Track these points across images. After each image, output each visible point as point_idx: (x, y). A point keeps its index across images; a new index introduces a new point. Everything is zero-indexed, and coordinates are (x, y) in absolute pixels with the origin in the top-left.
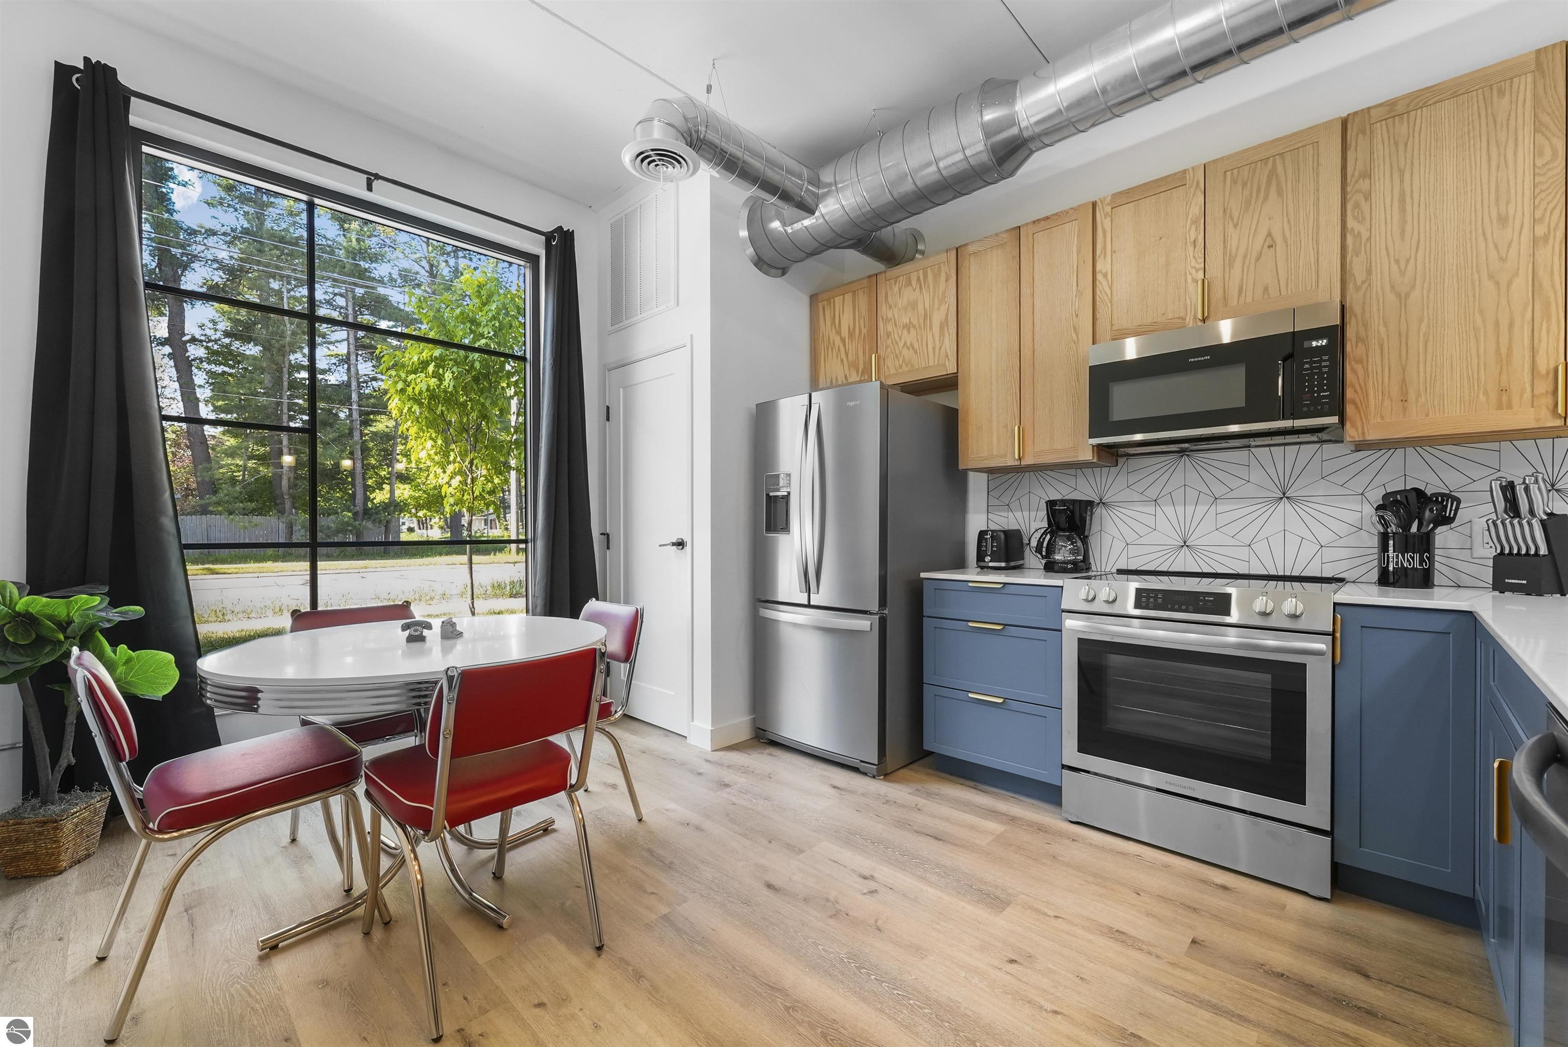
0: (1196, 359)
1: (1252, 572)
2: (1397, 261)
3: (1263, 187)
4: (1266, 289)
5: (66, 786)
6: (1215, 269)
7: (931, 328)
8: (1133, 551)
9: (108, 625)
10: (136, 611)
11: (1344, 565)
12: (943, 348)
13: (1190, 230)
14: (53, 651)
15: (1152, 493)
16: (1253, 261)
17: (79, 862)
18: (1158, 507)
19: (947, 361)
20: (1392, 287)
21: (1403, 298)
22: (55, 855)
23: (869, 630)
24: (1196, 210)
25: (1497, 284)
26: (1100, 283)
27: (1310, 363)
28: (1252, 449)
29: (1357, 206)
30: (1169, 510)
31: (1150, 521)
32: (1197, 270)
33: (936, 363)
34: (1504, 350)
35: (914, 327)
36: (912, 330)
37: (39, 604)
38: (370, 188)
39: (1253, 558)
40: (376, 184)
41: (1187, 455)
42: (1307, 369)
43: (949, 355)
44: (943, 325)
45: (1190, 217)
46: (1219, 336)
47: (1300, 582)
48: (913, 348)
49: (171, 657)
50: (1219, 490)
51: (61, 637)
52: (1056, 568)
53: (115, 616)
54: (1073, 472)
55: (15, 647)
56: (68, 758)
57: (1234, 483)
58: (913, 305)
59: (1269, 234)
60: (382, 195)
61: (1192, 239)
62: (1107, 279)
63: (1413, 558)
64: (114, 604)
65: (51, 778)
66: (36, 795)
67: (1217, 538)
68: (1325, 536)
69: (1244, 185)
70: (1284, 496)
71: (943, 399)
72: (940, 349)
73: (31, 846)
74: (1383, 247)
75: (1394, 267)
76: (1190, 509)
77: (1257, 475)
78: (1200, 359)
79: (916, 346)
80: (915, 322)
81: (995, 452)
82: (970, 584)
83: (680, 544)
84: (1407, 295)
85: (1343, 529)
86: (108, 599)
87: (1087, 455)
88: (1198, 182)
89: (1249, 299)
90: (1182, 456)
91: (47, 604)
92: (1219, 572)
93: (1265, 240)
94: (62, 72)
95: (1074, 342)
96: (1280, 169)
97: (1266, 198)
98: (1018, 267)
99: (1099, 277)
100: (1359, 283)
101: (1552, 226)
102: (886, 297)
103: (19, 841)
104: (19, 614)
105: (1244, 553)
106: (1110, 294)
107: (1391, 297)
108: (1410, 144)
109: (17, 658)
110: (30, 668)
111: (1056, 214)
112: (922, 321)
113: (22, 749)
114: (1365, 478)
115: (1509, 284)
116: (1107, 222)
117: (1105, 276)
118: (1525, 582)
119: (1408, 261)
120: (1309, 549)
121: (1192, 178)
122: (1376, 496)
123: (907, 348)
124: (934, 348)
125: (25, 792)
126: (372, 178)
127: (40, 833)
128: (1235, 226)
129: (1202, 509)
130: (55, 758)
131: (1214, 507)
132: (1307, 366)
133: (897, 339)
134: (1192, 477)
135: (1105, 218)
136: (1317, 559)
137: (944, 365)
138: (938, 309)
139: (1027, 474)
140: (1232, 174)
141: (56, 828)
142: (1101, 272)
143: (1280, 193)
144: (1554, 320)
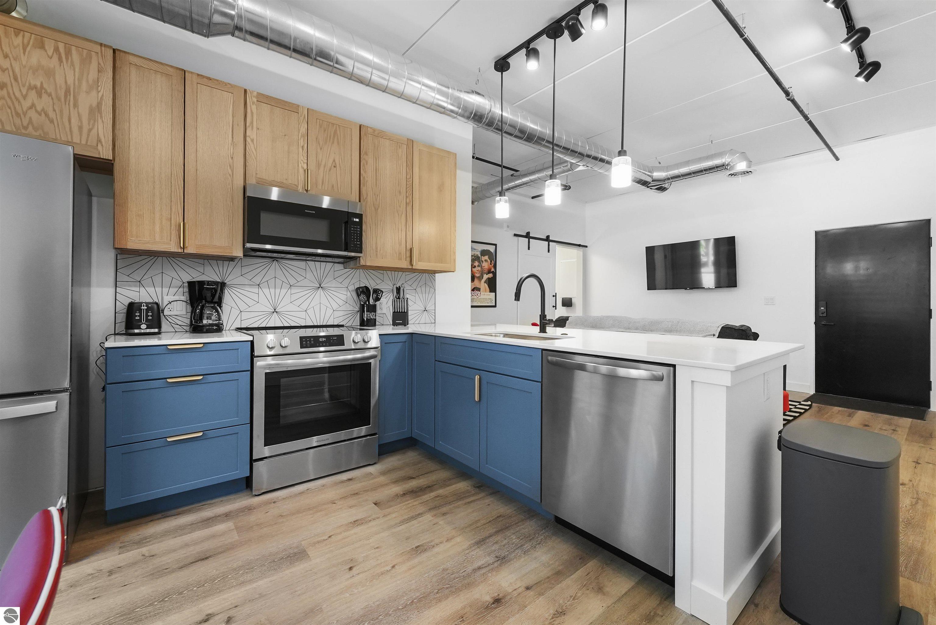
0: (308, 211)
1: (307, 324)
2: (375, 194)
3: (332, 137)
4: (333, 186)
6: (312, 166)
7: (76, 105)
8: (244, 315)
11: (341, 319)
12: (94, 132)
13: (300, 139)
15: (257, 280)
16: (328, 170)
18: (260, 289)
19: (99, 145)
20: (373, 204)
21: (376, 209)
23: (54, 410)
24: (303, 129)
25: (398, 215)
26: (249, 144)
27: (354, 228)
28: (307, 262)
29: (364, 165)
30: (266, 291)
31: (255, 297)
32: (304, 163)
33: (84, 142)
35: (50, 95)
39: (308, 318)
41: (276, 260)
42: (352, 230)
43: (103, 140)
44: (94, 111)
45: (301, 132)
46: (322, 203)
47: (326, 328)
48: (47, 115)
50: (292, 281)
52: (205, 330)
54: (201, 261)
57: (300, 278)
58: (48, 72)
59: (334, 161)
61: (302, 145)
62: (253, 143)
67: (291, 307)
68: (335, 306)
69: (325, 131)
70: (320, 287)
72: (90, 130)
74: (371, 187)
75: (374, 197)
76: (278, 291)
77: (309, 275)
78: (310, 212)
79: (52, 115)
80: (49, 90)
81: (158, 239)
82: (169, 347)
84: (378, 209)
85: (341, 303)
88: (305, 115)
89: (326, 189)
90: (274, 260)
92: (292, 325)
93: (333, 163)
95: (230, 175)
96: (338, 132)
97: (333, 143)
98: (183, 100)
99: (248, 139)
100: (364, 198)
101: (410, 200)
105: (303, 315)
106: (255, 154)
108: (378, 149)
111: (217, 80)
112: (62, 94)
114: (347, 281)
115: (401, 216)
116: (254, 107)
117: (252, 141)
118: (401, 322)
119: (378, 195)
120: (330, 311)
121: (302, 111)
122: (352, 288)
123: (37, 111)
124: (80, 128)
128: (321, 149)
129: (284, 291)
131: (290, 290)
132: (352, 229)
133: (18, 94)
134: (279, 273)
135: (253, 105)
136: (332, 317)
137: (96, 148)
138: (87, 92)
139: (160, 258)
140: (320, 122)
142: (249, 137)
143: (338, 143)
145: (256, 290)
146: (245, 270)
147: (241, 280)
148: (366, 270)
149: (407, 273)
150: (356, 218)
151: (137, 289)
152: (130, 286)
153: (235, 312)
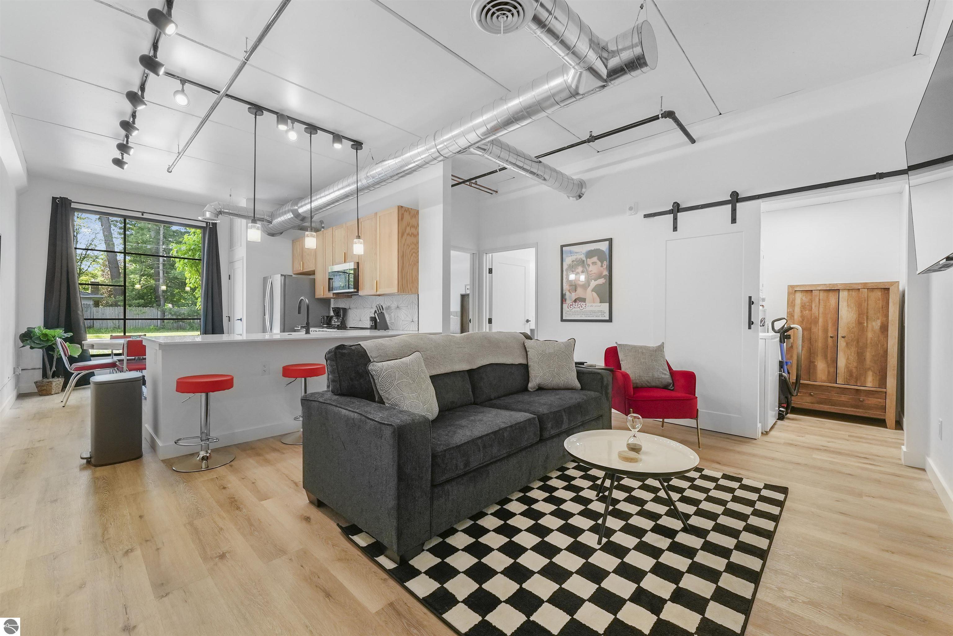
5: (53, 377)
7: (312, 256)
9: (64, 337)
10: (71, 334)
13: (343, 239)
14: (51, 342)
17: (56, 394)
22: (51, 390)
24: (344, 235)
26: (333, 250)
34: (372, 277)
37: (48, 331)
38: (143, 215)
40: (144, 214)
43: (314, 265)
49: (80, 346)
51: (53, 339)
53: (66, 335)
55: (43, 341)
56: (54, 369)
60: (145, 216)
64: (65, 333)
65: (50, 373)
66: (46, 377)
69: (349, 230)
72: (311, 261)
73: (45, 387)
80: (309, 254)
83: (241, 320)
84: (365, 262)
86: (64, 331)
91: (49, 332)
94: (54, 199)
101: (376, 251)
103: (42, 386)
104: (43, 334)
106: (335, 253)
107: (363, 263)
108: (365, 228)
109: (43, 343)
110: (46, 346)
113: (42, 370)
123: (308, 261)
125: (43, 377)
126: (143, 213)
127: (48, 385)
130: (51, 369)
133: (306, 258)
137: (313, 267)
141: (51, 384)
142: (333, 247)
144: (376, 271)
145: (356, 310)
146: (354, 301)
150: (352, 271)
153: (352, 320)
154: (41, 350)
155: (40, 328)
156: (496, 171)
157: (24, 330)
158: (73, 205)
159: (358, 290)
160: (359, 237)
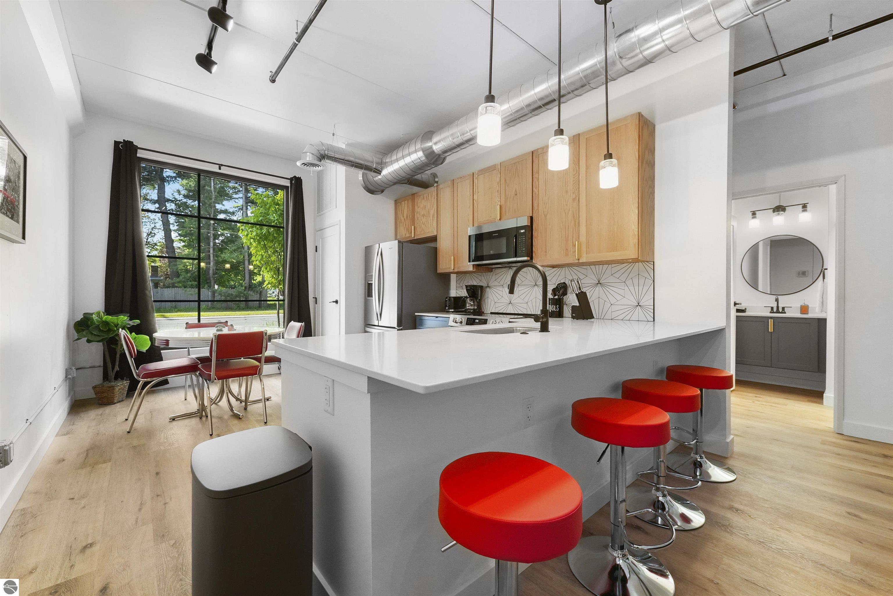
2: (544, 203)
3: (514, 173)
5: (116, 379)
6: (503, 201)
7: (430, 217)
8: (497, 305)
9: (129, 326)
10: (138, 321)
13: (496, 187)
14: (113, 333)
15: (502, 283)
16: (512, 200)
17: (120, 402)
18: (503, 288)
19: (434, 230)
21: (546, 216)
22: (113, 398)
24: (498, 179)
25: (565, 213)
26: (474, 204)
29: (536, 183)
31: (501, 294)
32: (498, 202)
33: (431, 231)
34: (567, 236)
36: (425, 217)
37: (109, 318)
38: (220, 169)
39: (528, 309)
40: (222, 167)
42: (520, 240)
43: (435, 228)
44: (433, 216)
45: (496, 181)
49: (148, 337)
50: (519, 282)
51: (116, 329)
53: (131, 323)
54: (480, 274)
55: (103, 331)
56: (117, 368)
57: (523, 279)
58: (425, 207)
59: (516, 191)
60: (224, 170)
61: (497, 190)
63: (553, 307)
64: (131, 320)
65: (112, 375)
66: (107, 380)
67: (519, 300)
69: (510, 171)
71: (432, 245)
72: (432, 225)
73: (106, 395)
74: (541, 198)
75: (544, 205)
77: (529, 276)
78: (495, 235)
79: (425, 224)
80: (425, 214)
81: (447, 267)
83: (337, 302)
84: (547, 215)
86: (129, 318)
87: (471, 269)
88: (499, 169)
89: (511, 213)
91: (111, 319)
92: (519, 313)
94: (117, 143)
96: (518, 168)
97: (515, 177)
99: (475, 201)
100: (536, 210)
101: (576, 194)
102: (417, 204)
103: (103, 392)
104: (103, 322)
105: (525, 306)
106: (477, 209)
107: (543, 216)
109: (103, 334)
110: (107, 338)
111: (464, 176)
112: (427, 214)
113: (102, 368)
116: (477, 181)
117: (476, 201)
118: (575, 315)
119: (547, 203)
121: (497, 168)
123: (423, 224)
125: (104, 379)
126: (220, 166)
127: (109, 390)
128: (508, 186)
130: (113, 368)
131: (518, 288)
132: (520, 239)
133: (419, 220)
135: (476, 179)
137: (433, 232)
138: (432, 209)
139: (467, 274)
140: (507, 168)
141: (113, 389)
142: (475, 199)
143: (518, 176)
144: (577, 226)
145: (501, 289)
146: (497, 276)
147: (496, 283)
148: (570, 267)
149: (613, 265)
150: (522, 229)
151: (461, 290)
152: (459, 289)
153: (493, 303)
154: (101, 344)
155: (98, 313)
156: (826, 41)
157: (79, 317)
158: (141, 154)
159: (532, 258)
160: (609, 156)
